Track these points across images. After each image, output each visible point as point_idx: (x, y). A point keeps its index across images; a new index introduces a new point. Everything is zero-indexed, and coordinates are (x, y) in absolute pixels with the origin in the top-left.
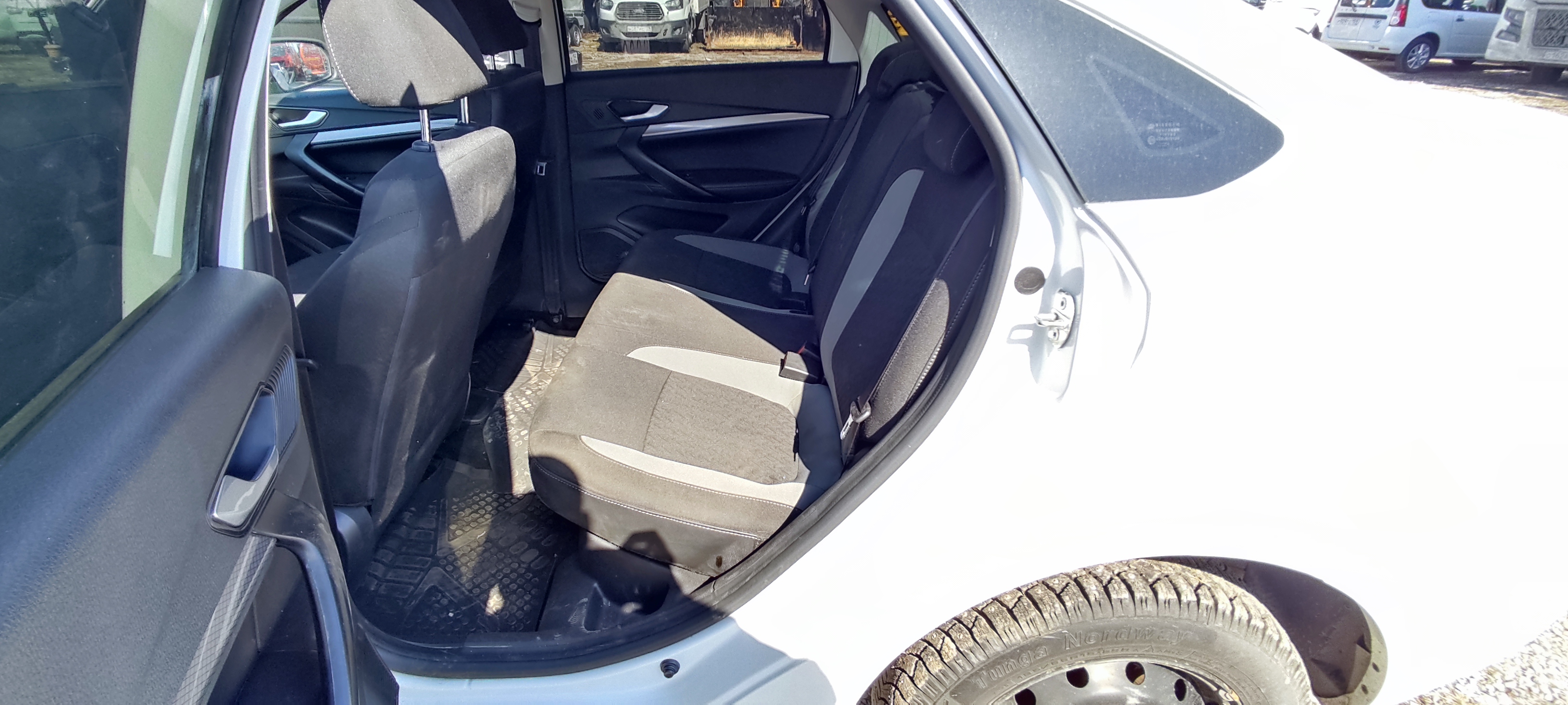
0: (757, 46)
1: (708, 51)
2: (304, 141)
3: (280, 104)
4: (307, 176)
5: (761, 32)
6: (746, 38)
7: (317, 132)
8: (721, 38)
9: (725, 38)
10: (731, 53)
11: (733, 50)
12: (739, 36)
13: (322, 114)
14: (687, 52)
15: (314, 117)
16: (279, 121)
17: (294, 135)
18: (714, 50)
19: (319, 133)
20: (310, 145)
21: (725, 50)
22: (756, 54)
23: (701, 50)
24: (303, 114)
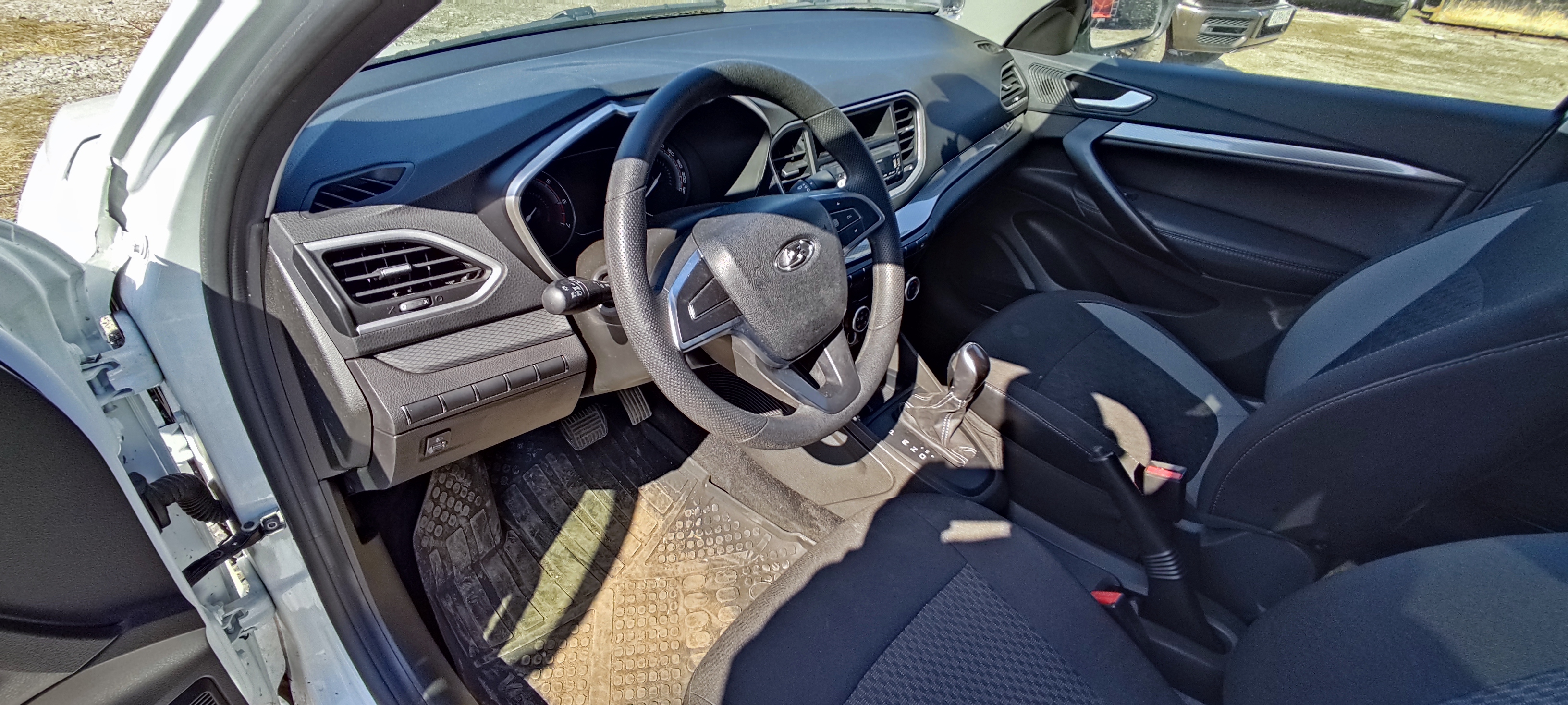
0: (1517, 28)
1: (1432, 23)
2: (1094, 129)
3: (1092, 72)
4: (1075, 174)
5: (1538, 8)
6: (1505, 14)
7: (1120, 121)
8: (1460, 8)
9: (1468, 9)
10: (1470, 32)
11: (1475, 28)
12: (1493, 9)
13: (1145, 98)
14: (1397, 20)
15: (1132, 99)
16: (1075, 94)
17: (1086, 117)
18: (1441, 23)
19: (1124, 125)
20: (1103, 137)
21: (1460, 26)
22: (1518, 40)
23: (1418, 20)
24: (1115, 92)
